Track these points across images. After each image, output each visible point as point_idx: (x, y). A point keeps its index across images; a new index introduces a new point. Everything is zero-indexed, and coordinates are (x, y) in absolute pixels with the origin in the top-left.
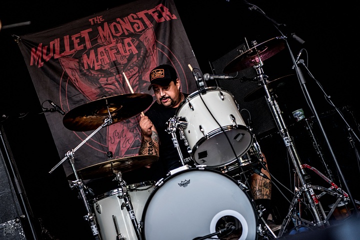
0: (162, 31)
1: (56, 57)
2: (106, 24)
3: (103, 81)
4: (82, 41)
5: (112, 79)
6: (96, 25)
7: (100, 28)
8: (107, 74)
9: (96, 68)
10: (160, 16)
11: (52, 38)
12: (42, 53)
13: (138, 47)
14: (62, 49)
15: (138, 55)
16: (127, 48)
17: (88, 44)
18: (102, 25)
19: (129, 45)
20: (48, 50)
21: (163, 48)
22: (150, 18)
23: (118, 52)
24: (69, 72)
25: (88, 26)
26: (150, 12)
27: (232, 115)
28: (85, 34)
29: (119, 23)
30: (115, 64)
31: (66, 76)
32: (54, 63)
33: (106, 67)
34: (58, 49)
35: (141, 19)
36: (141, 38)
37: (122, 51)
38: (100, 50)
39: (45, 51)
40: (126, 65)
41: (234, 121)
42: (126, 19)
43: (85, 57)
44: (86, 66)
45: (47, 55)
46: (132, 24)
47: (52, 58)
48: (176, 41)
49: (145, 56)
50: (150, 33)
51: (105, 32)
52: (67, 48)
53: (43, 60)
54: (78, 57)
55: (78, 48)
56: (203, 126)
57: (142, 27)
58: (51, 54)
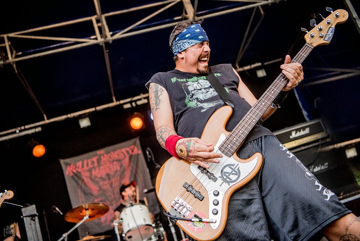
0: (133, 159)
1: (80, 170)
2: (105, 155)
3: (101, 183)
4: (93, 163)
5: (106, 182)
6: (100, 155)
7: (102, 157)
8: (104, 180)
9: (99, 176)
10: (133, 151)
11: (78, 161)
12: (73, 168)
13: (121, 167)
14: (83, 166)
15: (120, 171)
16: (115, 167)
17: (96, 164)
18: (103, 155)
19: (116, 165)
20: (76, 167)
21: (133, 168)
22: (128, 152)
23: (110, 169)
24: (85, 178)
25: (96, 155)
26: (128, 149)
27: (144, 219)
28: (95, 159)
29: (112, 154)
30: (108, 175)
31: (83, 181)
32: (78, 174)
33: (104, 176)
34: (80, 166)
35: (123, 153)
36: (123, 162)
37: (112, 168)
38: (102, 167)
39: (74, 167)
40: (113, 176)
41: (145, 222)
42: (115, 152)
43: (93, 170)
44: (93, 176)
45: (75, 169)
46: (118, 155)
47: (78, 172)
48: (140, 164)
49: (124, 171)
50: (127, 160)
51: (105, 158)
52: (85, 166)
53: (73, 172)
54: (90, 171)
55: (90, 166)
56: (130, 224)
57: (123, 156)
58: (77, 169)
